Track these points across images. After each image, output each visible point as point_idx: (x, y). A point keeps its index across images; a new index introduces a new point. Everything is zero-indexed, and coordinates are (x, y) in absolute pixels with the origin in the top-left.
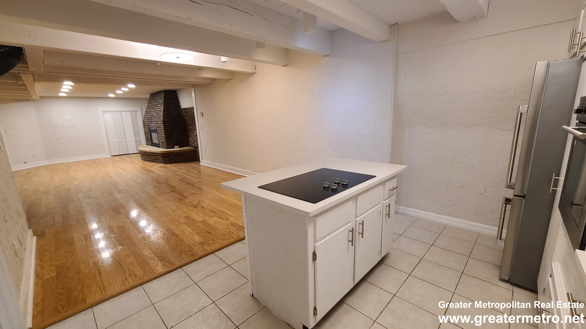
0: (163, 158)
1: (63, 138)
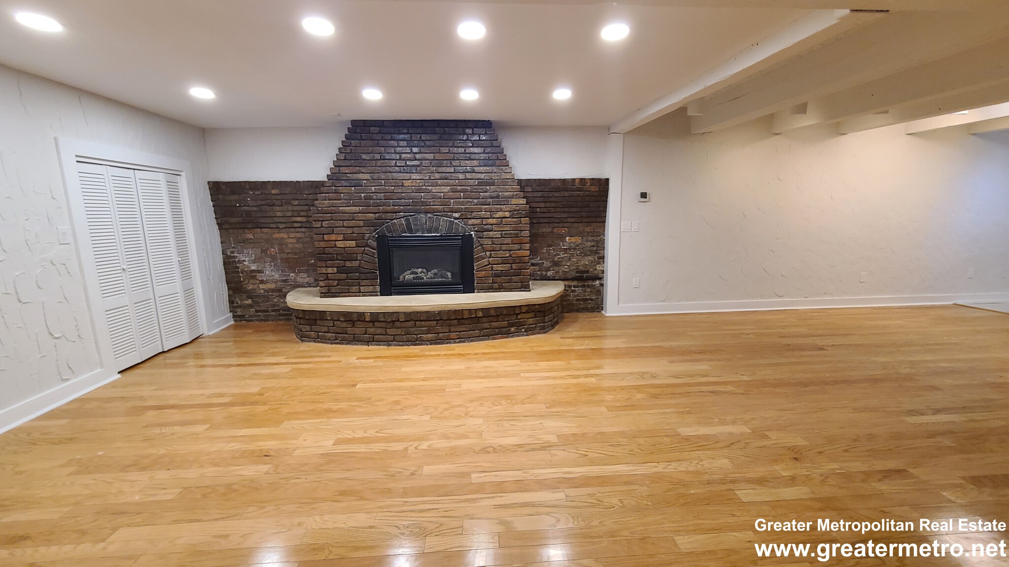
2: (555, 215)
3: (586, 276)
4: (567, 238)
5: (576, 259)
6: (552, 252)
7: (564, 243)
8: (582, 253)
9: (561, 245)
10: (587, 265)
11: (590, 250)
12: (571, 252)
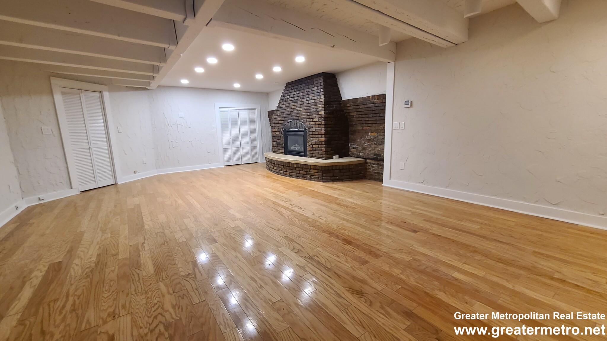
0: (323, 173)
1: (176, 141)
2: (362, 119)
3: (379, 158)
4: (370, 133)
5: (374, 146)
6: (362, 141)
7: (368, 136)
8: (377, 143)
9: (367, 137)
10: (380, 151)
11: (381, 141)
12: (371, 142)
